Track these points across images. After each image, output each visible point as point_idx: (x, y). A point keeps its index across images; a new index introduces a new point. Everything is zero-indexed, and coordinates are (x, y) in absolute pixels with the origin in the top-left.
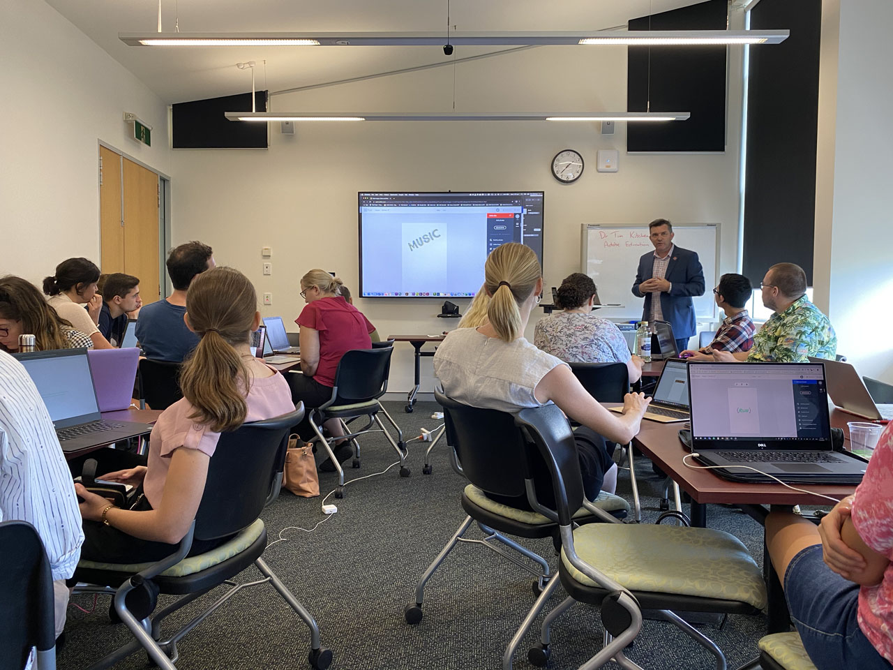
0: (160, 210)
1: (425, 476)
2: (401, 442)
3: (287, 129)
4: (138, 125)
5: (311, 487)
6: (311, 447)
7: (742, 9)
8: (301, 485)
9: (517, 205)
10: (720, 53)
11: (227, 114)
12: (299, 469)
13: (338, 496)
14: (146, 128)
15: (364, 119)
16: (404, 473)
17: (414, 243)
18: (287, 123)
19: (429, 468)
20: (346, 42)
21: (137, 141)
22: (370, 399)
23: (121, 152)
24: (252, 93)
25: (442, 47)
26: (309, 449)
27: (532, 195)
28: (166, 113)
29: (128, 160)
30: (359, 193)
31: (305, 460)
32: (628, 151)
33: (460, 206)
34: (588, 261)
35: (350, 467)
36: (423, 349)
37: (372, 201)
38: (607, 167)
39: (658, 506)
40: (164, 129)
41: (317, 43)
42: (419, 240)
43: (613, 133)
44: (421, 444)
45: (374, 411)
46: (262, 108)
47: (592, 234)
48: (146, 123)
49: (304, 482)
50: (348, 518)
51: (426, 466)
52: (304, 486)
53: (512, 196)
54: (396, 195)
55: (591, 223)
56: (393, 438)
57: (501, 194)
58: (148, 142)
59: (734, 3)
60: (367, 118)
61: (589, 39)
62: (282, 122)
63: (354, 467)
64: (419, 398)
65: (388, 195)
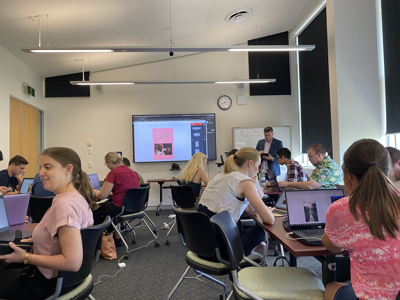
0: (39, 126)
1: (167, 246)
2: (154, 230)
3: (99, 88)
4: (29, 87)
5: (113, 255)
6: (112, 236)
7: (294, 36)
8: (108, 254)
9: (203, 120)
10: (287, 54)
11: (71, 82)
12: (107, 246)
13: (126, 258)
14: (33, 89)
15: (134, 83)
16: (157, 245)
18: (99, 85)
19: (168, 242)
20: (126, 50)
21: (28, 95)
22: (140, 211)
23: (21, 100)
24: (82, 73)
25: (168, 53)
27: (210, 115)
28: (42, 81)
29: (23, 103)
30: (133, 116)
31: (110, 242)
32: (250, 95)
33: (178, 120)
34: (236, 143)
35: (131, 244)
36: (163, 185)
37: (139, 119)
38: (241, 102)
39: (273, 254)
40: (41, 89)
41: (112, 51)
43: (243, 88)
44: (164, 230)
45: (141, 216)
46: (87, 79)
47: (237, 131)
48: (32, 86)
49: (109, 252)
50: (131, 269)
51: (167, 241)
52: (109, 254)
53: (201, 116)
54: (150, 116)
55: (236, 127)
56: (151, 229)
57: (196, 115)
58: (33, 95)
59: (291, 34)
60: (136, 83)
61: (232, 49)
62: (97, 85)
63: (133, 243)
64: (162, 208)
65: (146, 116)
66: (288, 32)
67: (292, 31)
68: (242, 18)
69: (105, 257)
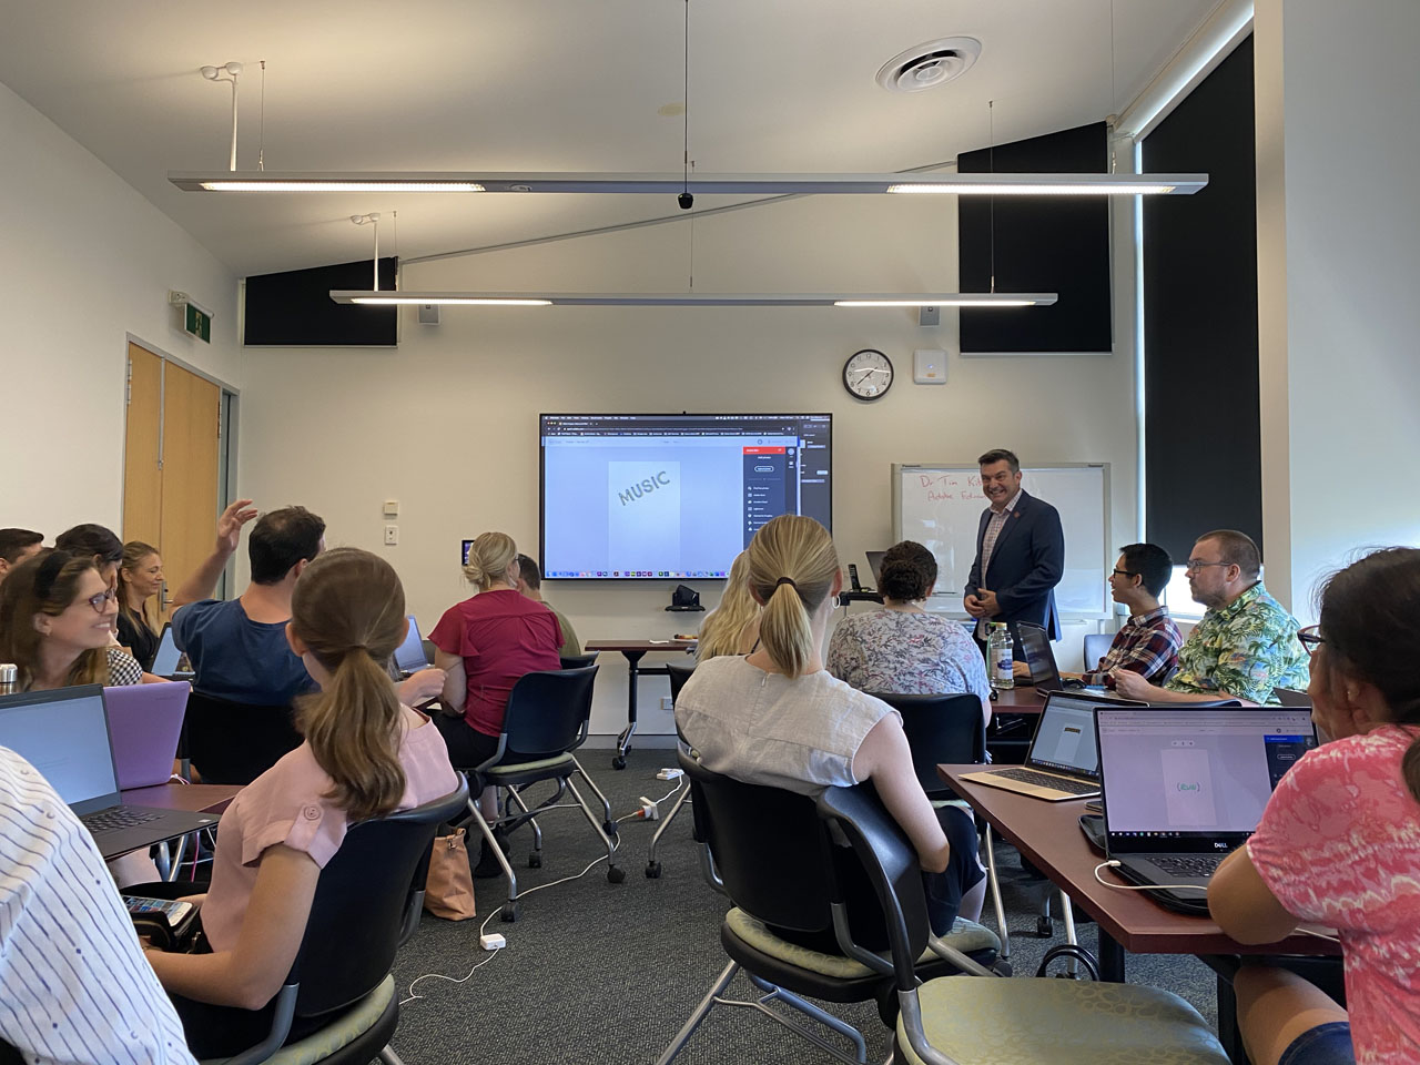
0: (220, 443)
1: (649, 881)
2: (608, 822)
3: (428, 317)
4: (192, 310)
5: (462, 903)
6: (463, 835)
7: (1130, 139)
8: (446, 900)
9: (788, 434)
10: (1100, 206)
11: (333, 293)
12: (443, 872)
13: (507, 918)
14: (204, 316)
15: (550, 303)
16: (615, 877)
17: (628, 493)
18: (428, 307)
19: (655, 867)
20: (527, 187)
21: (190, 336)
22: (559, 754)
23: (163, 352)
24: (373, 261)
25: (677, 196)
26: (459, 839)
27: (813, 419)
28: (236, 290)
29: (172, 364)
30: (541, 415)
31: (452, 859)
32: (962, 350)
33: (701, 435)
35: (525, 867)
36: (642, 663)
37: (562, 427)
38: (930, 375)
39: (1033, 929)
40: (231, 316)
41: (479, 189)
42: (636, 488)
43: (937, 324)
44: (641, 824)
45: (565, 771)
46: (388, 284)
47: (909, 480)
48: (204, 306)
49: (450, 895)
50: (524, 958)
51: (652, 863)
52: (451, 901)
53: (782, 421)
54: (600, 418)
55: (909, 463)
56: (595, 816)
57: (765, 418)
58: (206, 337)
59: (1117, 131)
60: (555, 301)
61: (902, 186)
62: (420, 306)
63: (531, 865)
64: (637, 744)
65: (587, 418)
66: (1105, 123)
67: (1120, 119)
68: (942, 74)
69: (434, 911)
